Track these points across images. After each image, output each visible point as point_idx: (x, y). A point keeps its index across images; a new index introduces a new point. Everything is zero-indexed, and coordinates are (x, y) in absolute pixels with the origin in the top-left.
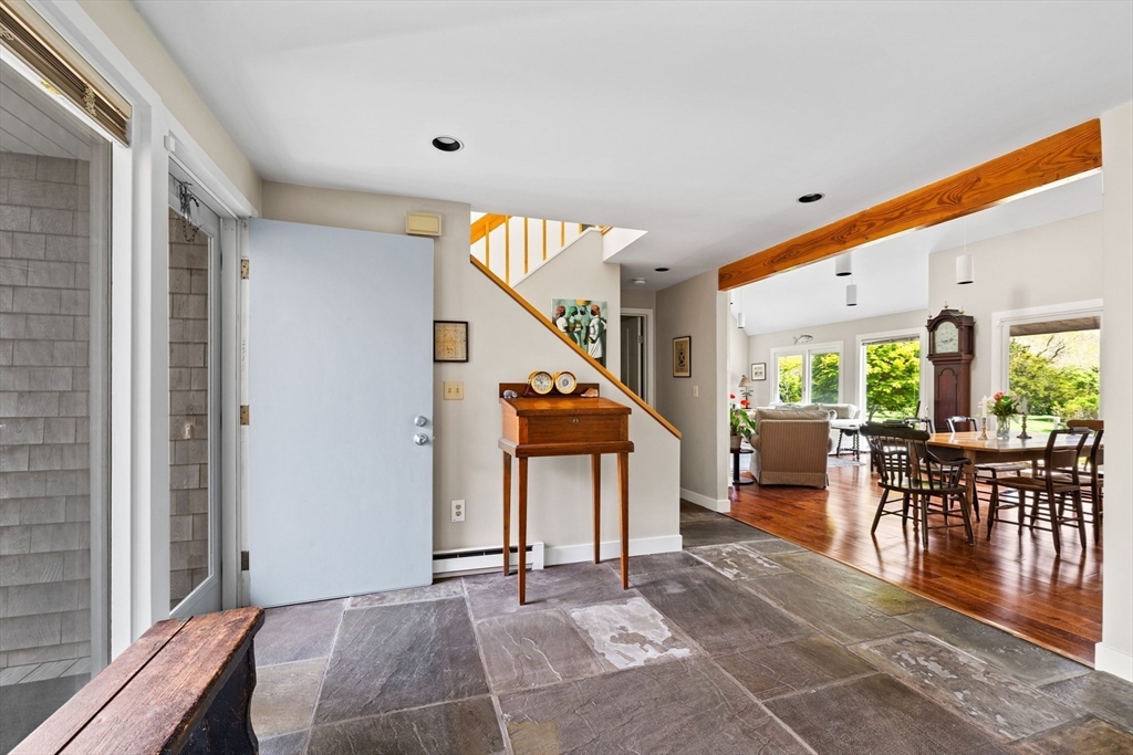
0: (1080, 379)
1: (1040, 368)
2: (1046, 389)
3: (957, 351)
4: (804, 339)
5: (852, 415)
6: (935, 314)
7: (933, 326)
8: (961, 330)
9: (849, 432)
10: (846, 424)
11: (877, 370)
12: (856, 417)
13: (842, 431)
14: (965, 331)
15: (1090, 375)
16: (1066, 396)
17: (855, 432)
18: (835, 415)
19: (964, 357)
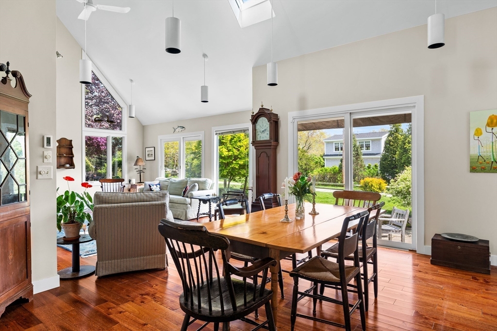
0: (317, 160)
1: (303, 155)
2: (305, 164)
3: (269, 139)
4: (180, 129)
5: (208, 186)
6: (256, 112)
7: (255, 119)
8: (271, 124)
9: (205, 201)
10: (203, 194)
11: (230, 153)
12: (211, 188)
13: (200, 200)
14: (273, 124)
15: (319, 158)
16: (312, 168)
17: (209, 200)
18: (197, 188)
19: (273, 143)
